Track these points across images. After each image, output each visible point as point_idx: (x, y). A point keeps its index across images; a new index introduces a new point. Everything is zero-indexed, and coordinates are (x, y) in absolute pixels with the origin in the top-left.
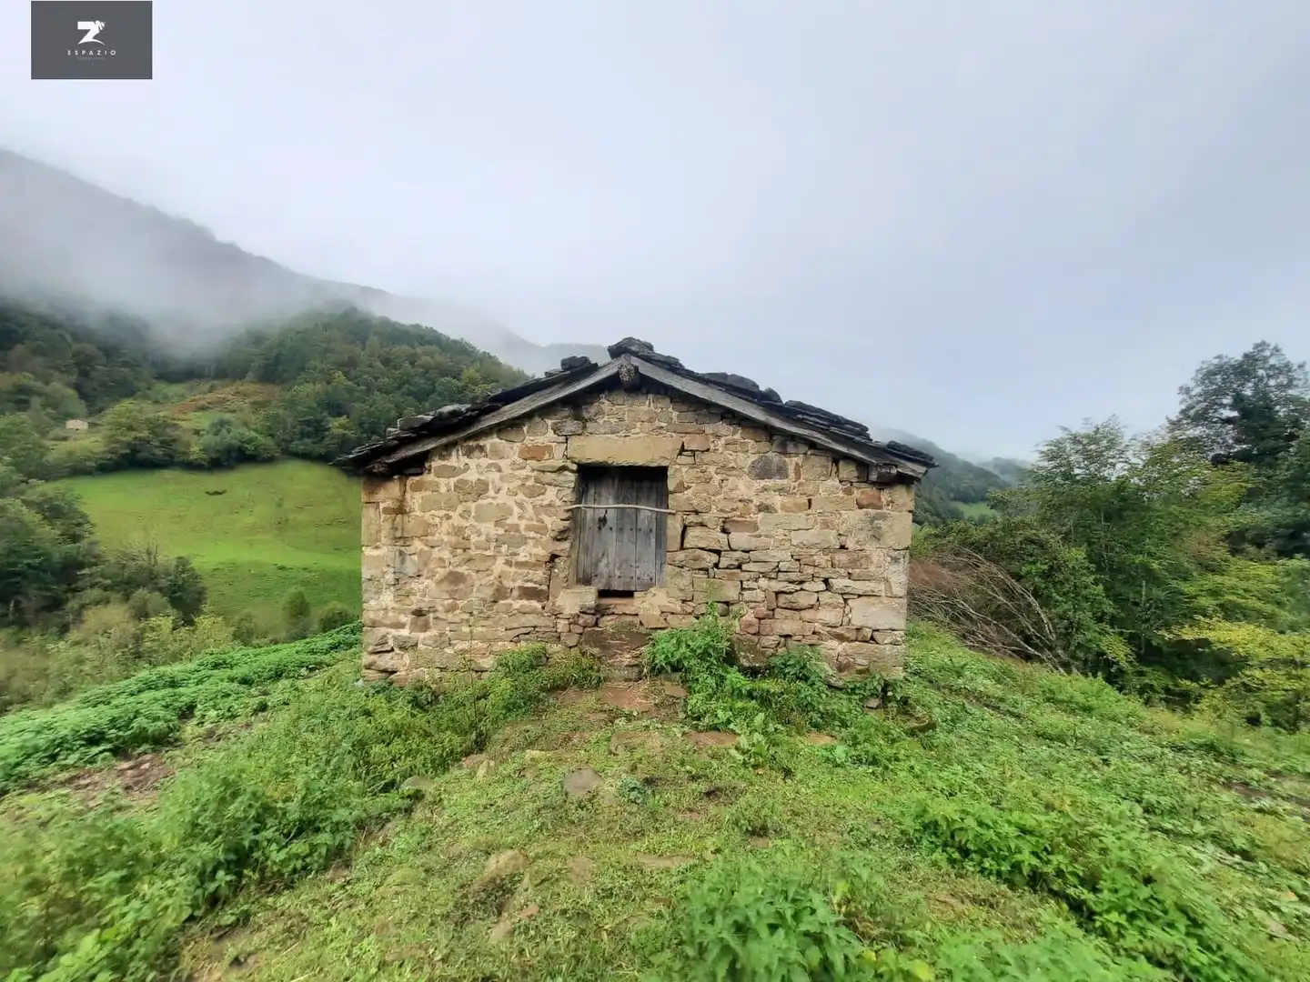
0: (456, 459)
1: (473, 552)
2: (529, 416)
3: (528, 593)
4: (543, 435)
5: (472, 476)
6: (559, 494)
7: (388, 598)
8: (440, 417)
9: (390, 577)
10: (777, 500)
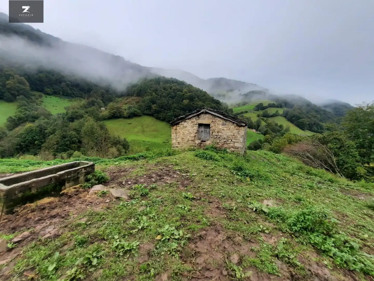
0: (183, 123)
1: (185, 135)
2: (192, 117)
3: (192, 141)
4: (194, 120)
5: (185, 125)
6: (196, 128)
7: (175, 141)
8: (181, 118)
9: (175, 138)
10: (225, 129)
